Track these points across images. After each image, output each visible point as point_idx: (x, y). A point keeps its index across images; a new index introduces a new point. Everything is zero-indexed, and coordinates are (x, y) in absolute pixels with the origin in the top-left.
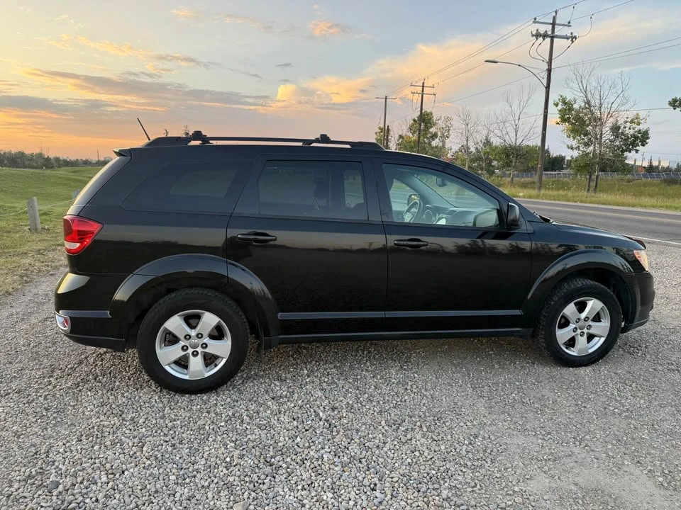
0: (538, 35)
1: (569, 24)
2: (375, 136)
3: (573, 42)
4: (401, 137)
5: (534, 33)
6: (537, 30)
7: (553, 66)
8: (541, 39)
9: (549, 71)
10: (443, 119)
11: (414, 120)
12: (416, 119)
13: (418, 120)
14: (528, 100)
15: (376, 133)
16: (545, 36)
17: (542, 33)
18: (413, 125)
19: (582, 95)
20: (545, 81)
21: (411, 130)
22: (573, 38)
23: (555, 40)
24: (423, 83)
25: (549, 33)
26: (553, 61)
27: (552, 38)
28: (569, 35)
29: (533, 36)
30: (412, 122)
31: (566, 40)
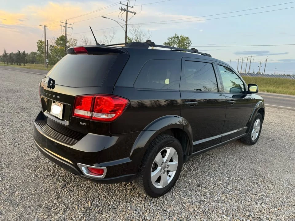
0: (122, 9)
1: (133, 7)
2: (37, 44)
3: (134, 15)
4: (51, 46)
5: (120, 8)
6: (122, 7)
7: (128, 23)
8: (123, 11)
9: (126, 25)
10: (72, 40)
11: (58, 39)
12: (59, 38)
13: (60, 39)
14: (113, 36)
15: (37, 43)
16: (125, 10)
17: (124, 8)
18: (57, 41)
19: (136, 37)
20: (125, 29)
21: (56, 43)
22: (135, 13)
23: (128, 12)
24: (66, 22)
25: (126, 9)
26: (128, 21)
27: (127, 11)
28: (133, 11)
29: (120, 9)
30: (57, 39)
31: (132, 13)
